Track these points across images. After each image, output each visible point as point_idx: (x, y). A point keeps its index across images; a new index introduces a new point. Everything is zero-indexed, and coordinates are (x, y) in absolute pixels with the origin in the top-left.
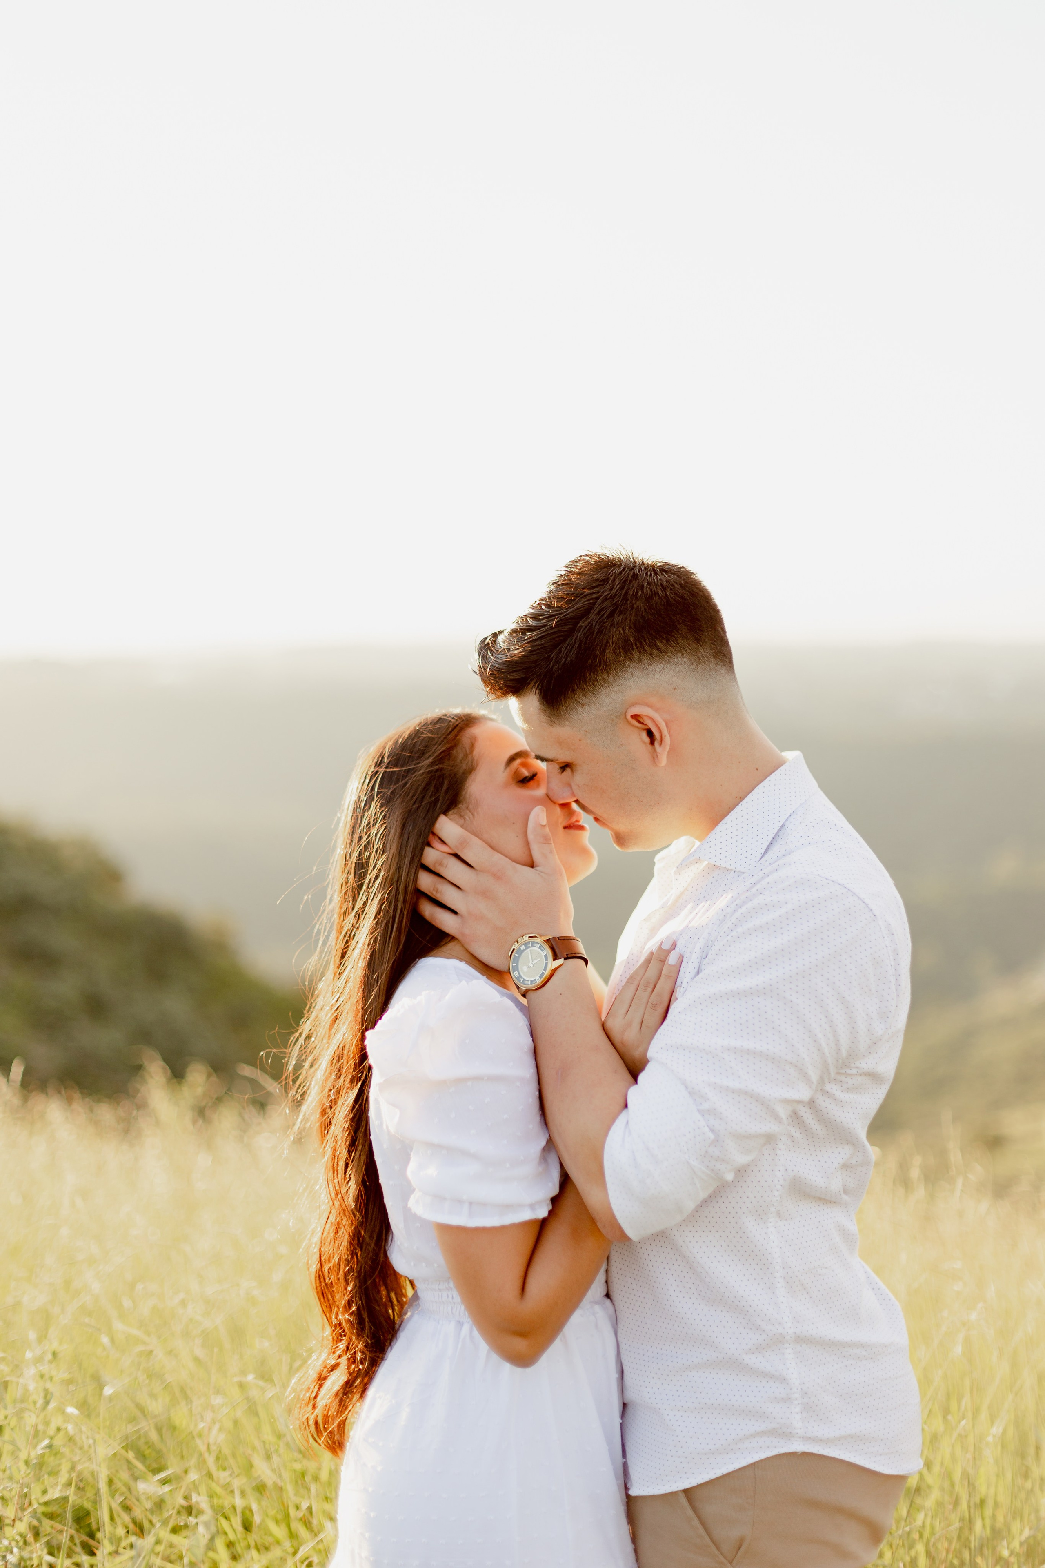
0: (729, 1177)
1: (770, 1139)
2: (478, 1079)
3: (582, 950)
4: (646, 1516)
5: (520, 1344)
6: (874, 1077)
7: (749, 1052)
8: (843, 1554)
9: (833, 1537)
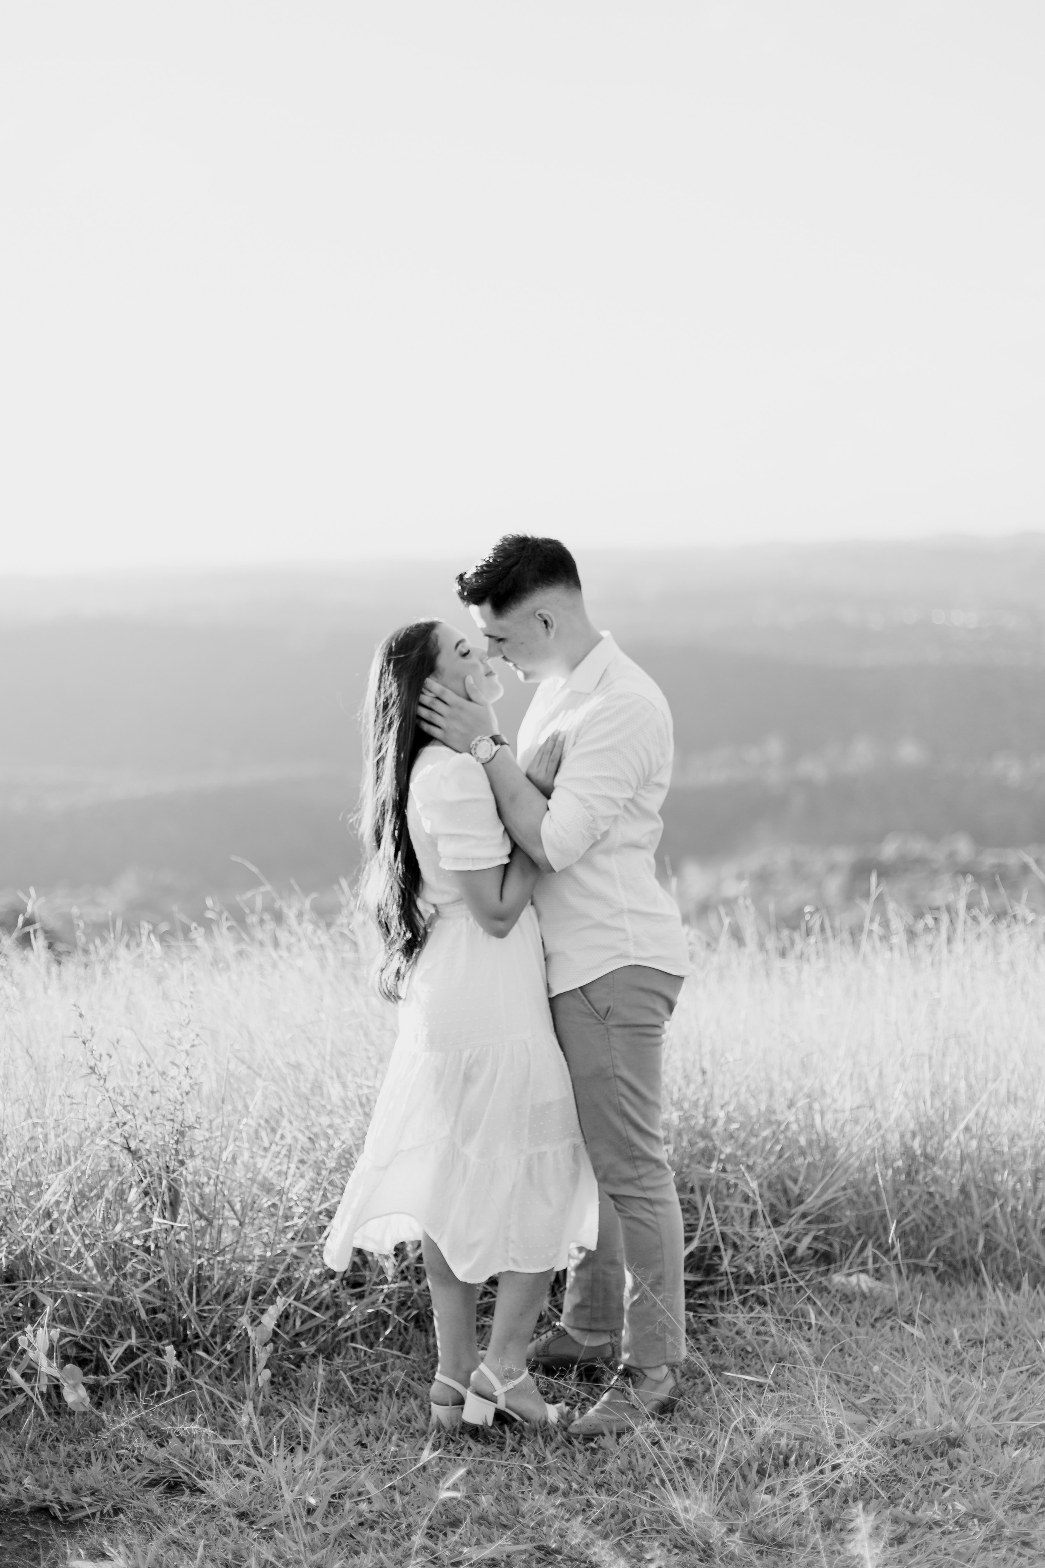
0: (599, 837)
1: (616, 818)
2: (469, 801)
3: (505, 739)
4: (561, 1005)
5: (501, 925)
6: (660, 785)
7: (605, 777)
8: (656, 1013)
9: (651, 1005)
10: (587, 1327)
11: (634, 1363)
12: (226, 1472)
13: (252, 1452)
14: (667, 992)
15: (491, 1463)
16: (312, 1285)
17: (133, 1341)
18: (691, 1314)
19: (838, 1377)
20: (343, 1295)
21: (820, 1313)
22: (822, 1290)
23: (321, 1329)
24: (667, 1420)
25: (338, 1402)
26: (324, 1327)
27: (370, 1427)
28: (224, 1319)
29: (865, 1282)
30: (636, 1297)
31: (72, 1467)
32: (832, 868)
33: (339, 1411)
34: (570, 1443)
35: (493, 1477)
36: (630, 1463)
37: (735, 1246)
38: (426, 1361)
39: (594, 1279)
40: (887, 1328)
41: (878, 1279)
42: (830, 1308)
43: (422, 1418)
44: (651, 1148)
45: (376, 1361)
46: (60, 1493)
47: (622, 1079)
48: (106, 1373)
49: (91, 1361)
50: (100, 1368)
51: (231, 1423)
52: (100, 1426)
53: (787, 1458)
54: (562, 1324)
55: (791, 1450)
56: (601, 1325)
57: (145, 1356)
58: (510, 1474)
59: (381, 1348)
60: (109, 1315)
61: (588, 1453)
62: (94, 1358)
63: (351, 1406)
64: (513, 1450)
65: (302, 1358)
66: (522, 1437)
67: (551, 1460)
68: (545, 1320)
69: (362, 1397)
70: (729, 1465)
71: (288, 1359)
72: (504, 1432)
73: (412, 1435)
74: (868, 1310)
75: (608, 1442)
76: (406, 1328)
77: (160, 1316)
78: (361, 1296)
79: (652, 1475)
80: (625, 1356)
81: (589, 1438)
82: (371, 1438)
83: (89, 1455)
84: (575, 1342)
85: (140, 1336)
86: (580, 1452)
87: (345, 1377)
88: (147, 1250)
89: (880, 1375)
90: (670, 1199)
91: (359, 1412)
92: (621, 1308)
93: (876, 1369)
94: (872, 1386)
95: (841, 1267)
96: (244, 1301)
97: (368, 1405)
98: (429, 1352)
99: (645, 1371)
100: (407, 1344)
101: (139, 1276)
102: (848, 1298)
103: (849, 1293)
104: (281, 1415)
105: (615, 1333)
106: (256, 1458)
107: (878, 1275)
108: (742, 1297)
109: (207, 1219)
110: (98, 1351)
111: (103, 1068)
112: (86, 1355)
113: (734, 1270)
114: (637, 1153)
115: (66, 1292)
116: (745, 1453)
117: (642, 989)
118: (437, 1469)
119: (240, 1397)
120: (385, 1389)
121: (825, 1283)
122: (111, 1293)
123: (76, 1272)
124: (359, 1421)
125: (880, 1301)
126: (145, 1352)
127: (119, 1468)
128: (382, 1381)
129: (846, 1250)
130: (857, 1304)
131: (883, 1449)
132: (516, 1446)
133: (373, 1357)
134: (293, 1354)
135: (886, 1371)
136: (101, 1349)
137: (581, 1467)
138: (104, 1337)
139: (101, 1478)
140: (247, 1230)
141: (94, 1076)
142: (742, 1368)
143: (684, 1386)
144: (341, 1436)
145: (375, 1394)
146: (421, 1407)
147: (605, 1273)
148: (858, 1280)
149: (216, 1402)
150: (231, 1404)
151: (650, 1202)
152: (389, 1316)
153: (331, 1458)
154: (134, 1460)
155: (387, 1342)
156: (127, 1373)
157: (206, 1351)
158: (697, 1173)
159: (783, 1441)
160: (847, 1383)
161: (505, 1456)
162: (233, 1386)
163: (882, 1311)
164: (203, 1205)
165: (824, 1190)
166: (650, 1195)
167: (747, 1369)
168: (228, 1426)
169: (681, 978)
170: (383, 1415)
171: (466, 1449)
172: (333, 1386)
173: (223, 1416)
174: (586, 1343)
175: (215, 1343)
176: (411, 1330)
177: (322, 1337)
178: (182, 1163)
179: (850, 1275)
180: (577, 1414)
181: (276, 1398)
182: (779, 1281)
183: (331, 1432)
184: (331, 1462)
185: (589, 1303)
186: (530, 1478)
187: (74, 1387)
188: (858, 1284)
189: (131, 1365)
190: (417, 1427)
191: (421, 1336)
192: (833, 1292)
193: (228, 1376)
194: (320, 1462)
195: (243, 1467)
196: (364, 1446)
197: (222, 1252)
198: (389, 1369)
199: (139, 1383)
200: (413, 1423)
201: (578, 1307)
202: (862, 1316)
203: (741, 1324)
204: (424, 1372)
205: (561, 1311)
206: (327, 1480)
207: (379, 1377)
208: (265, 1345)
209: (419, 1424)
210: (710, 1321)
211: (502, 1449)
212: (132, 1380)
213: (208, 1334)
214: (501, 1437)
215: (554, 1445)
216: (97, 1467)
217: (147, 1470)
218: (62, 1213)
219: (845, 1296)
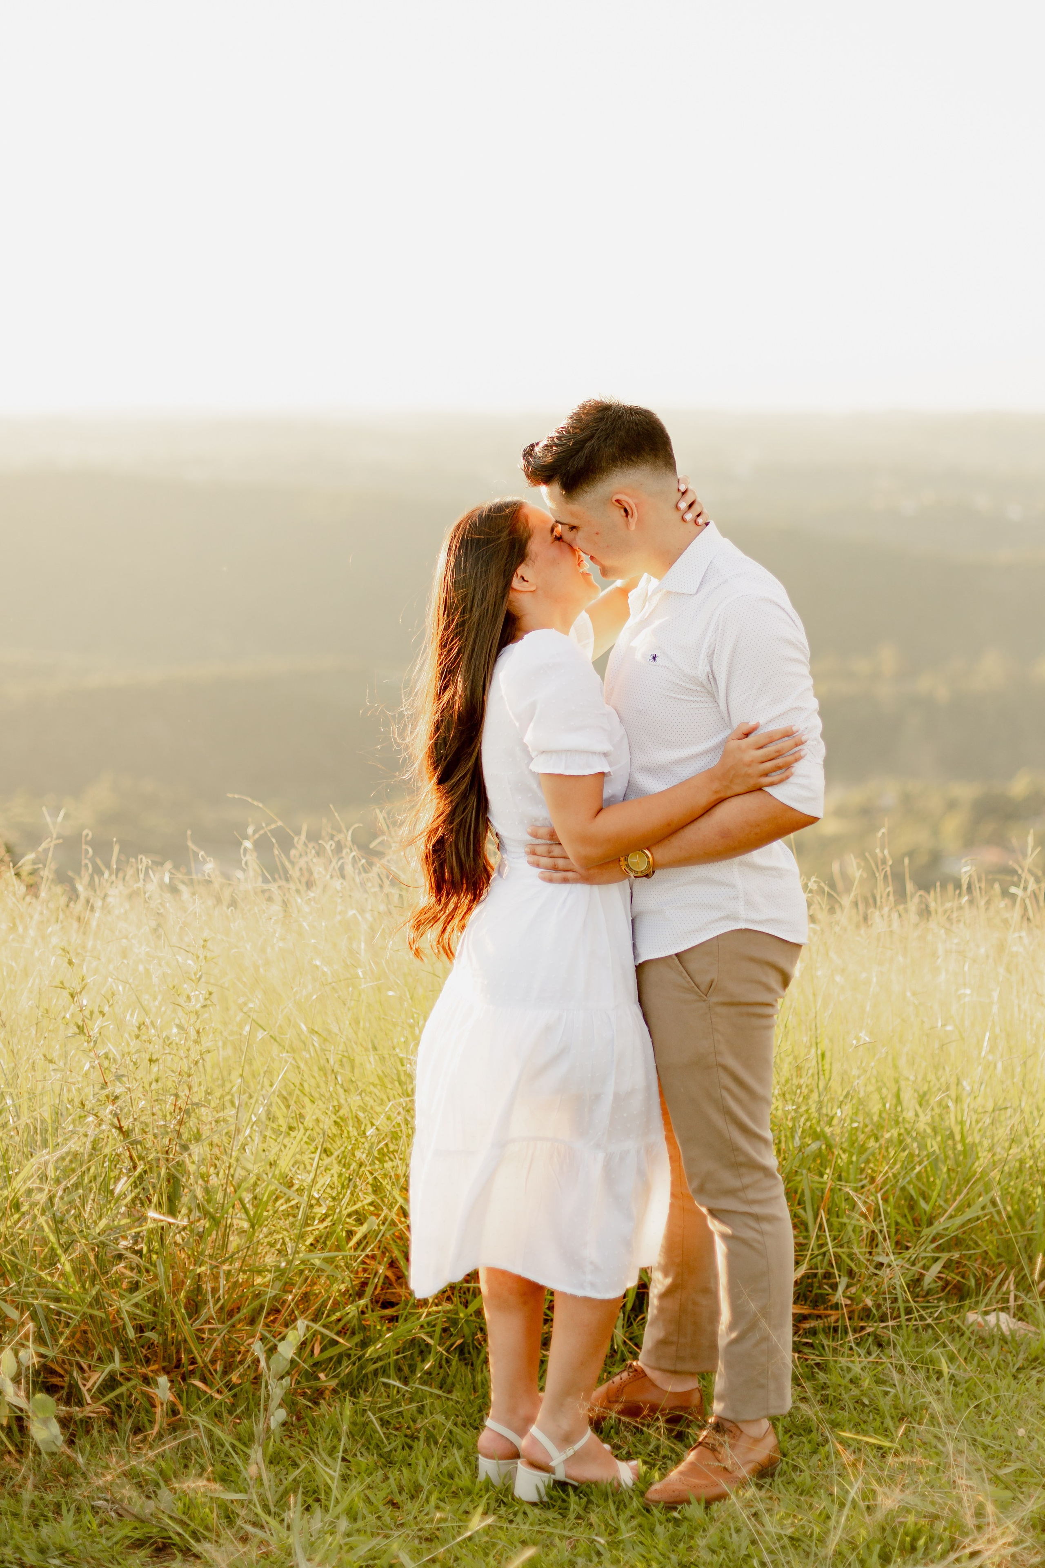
8: (769, 989)
9: (764, 979)
10: (672, 1368)
11: (729, 1415)
12: (229, 1533)
13: (259, 1510)
14: (782, 963)
15: (552, 1533)
16: (336, 1305)
17: (117, 1365)
18: (796, 1355)
19: (975, 1440)
20: (372, 1318)
21: (952, 1359)
22: (956, 1331)
23: (345, 1358)
24: (767, 1486)
25: (363, 1450)
26: (349, 1356)
27: (404, 1482)
28: (227, 1342)
29: (1005, 1322)
30: (734, 1335)
31: (37, 1519)
32: (952, 805)
33: (365, 1460)
34: (648, 1511)
35: (555, 1551)
36: (722, 1539)
37: (851, 1273)
38: (471, 1402)
39: (683, 1310)
40: (1034, 1381)
41: (1020, 1319)
42: (965, 1354)
43: (467, 1474)
44: (759, 1153)
45: (411, 1400)
46: (22, 1552)
47: (725, 1068)
48: (80, 1403)
49: (62, 1388)
50: (72, 1397)
51: (234, 1473)
52: (72, 1469)
53: (915, 1539)
54: (639, 1363)
55: (919, 1531)
56: (689, 1366)
57: (130, 1384)
58: (575, 1547)
59: (417, 1385)
60: (85, 1332)
61: (670, 1525)
62: (66, 1385)
63: (381, 1456)
64: (579, 1517)
65: (320, 1392)
66: (589, 1502)
67: (626, 1534)
68: (618, 1357)
69: (393, 1445)
70: (845, 1549)
71: (304, 1394)
72: (568, 1495)
73: (455, 1494)
74: (1009, 1357)
75: (695, 1511)
76: (448, 1361)
77: (148, 1334)
78: (393, 1319)
79: (748, 1556)
80: (717, 1407)
81: (671, 1506)
82: (405, 1496)
83: (58, 1505)
84: (654, 1385)
85: (125, 1359)
86: (661, 1523)
87: (373, 1418)
88: (139, 1253)
89: (1026, 1439)
90: (780, 1214)
91: (390, 1463)
92: (714, 1346)
93: (1021, 1432)
94: (1015, 1453)
95: (977, 1303)
96: (252, 1321)
97: (399, 1455)
98: (475, 1391)
99: (740, 1425)
100: (450, 1380)
101: (125, 1285)
102: (984, 1341)
103: (986, 1335)
104: (295, 1465)
105: (706, 1376)
106: (264, 1517)
107: (1021, 1315)
108: (857, 1335)
109: (213, 1218)
110: (72, 1377)
111: (94, 1028)
112: (56, 1380)
113: (849, 1302)
114: (741, 1159)
115: (35, 1302)
116: (863, 1532)
117: (753, 960)
118: (486, 1539)
119: (247, 1440)
120: (422, 1435)
121: (958, 1322)
122: (91, 1305)
123: (49, 1279)
124: (390, 1475)
125: (1023, 1347)
126: (128, 1379)
127: (95, 1524)
128: (419, 1426)
129: (984, 1281)
130: (995, 1349)
131: (1032, 1533)
132: (582, 1513)
133: (407, 1396)
134: (309, 1388)
135: (1033, 1434)
136: (75, 1374)
137: (662, 1543)
138: (79, 1359)
139: (72, 1535)
140: (261, 1234)
141: (82, 1037)
142: (857, 1425)
143: (788, 1445)
144: (367, 1492)
145: (409, 1441)
146: (466, 1460)
147: (695, 1303)
148: (998, 1320)
149: (215, 1444)
150: (233, 1446)
151: (757, 1218)
152: (427, 1345)
153: (355, 1520)
154: (113, 1514)
155: (425, 1377)
156: (105, 1405)
157: (204, 1380)
158: (806, 1182)
159: (911, 1519)
160: (985, 1448)
161: (569, 1524)
162: (236, 1425)
163: (1026, 1359)
164: (209, 1201)
165: (960, 1210)
166: (756, 1209)
167: (863, 1426)
168: (230, 1475)
169: (799, 946)
170: (420, 1468)
171: (520, 1516)
172: (360, 1430)
173: (223, 1462)
174: (670, 1389)
175: (215, 1371)
176: (454, 1363)
177: (346, 1368)
178: (185, 1148)
179: (986, 1313)
180: (657, 1475)
181: (288, 1442)
182: (904, 1317)
183: (356, 1488)
184: (356, 1526)
185: (674, 1339)
186: (599, 1554)
187: (45, 1422)
188: (998, 1325)
189: (112, 1395)
190: (461, 1484)
191: (466, 1371)
192: (968, 1334)
193: (230, 1413)
194: (344, 1525)
195: (249, 1528)
196: (395, 1505)
197: (231, 1259)
198: (427, 1410)
199: (120, 1417)
200: (456, 1479)
201: (662, 1343)
202: (1002, 1364)
203: (857, 1369)
204: (469, 1416)
205: (638, 1346)
206: (351, 1548)
207: (414, 1421)
208: (282, 1378)
209: (464, 1481)
210: (818, 1364)
211: (564, 1517)
212: (113, 1413)
213: (207, 1359)
214: (564, 1501)
215: (628, 1513)
216: (68, 1520)
217: (130, 1528)
218: (33, 1205)
219: (983, 1339)
